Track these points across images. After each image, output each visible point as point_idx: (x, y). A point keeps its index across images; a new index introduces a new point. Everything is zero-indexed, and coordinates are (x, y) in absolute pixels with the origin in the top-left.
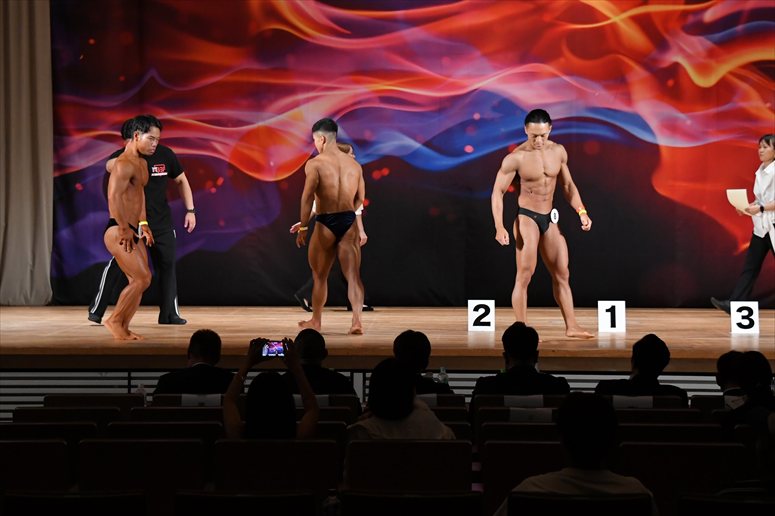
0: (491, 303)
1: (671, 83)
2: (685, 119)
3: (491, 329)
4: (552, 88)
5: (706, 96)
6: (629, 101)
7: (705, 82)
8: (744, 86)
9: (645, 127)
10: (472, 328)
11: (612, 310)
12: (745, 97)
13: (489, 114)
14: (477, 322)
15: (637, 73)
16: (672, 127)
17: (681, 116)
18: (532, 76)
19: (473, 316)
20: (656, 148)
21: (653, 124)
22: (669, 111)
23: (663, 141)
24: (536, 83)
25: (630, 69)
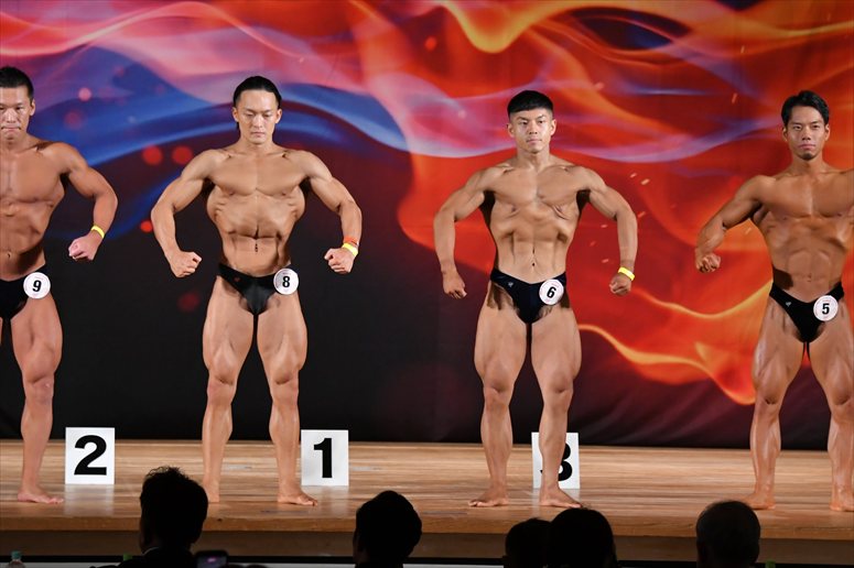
0: (108, 434)
1: (431, 43)
2: (455, 108)
3: (108, 480)
4: (222, 47)
5: (491, 67)
6: (358, 74)
7: (491, 43)
8: (558, 52)
9: (387, 121)
10: (73, 480)
11: (326, 447)
12: (560, 72)
13: (108, 91)
14: (83, 469)
15: (373, 26)
16: (433, 122)
17: (450, 102)
18: (183, 24)
19: (74, 456)
20: (404, 158)
21: (401, 116)
22: (429, 93)
23: (418, 146)
24: (193, 38)
25: (361, 17)
